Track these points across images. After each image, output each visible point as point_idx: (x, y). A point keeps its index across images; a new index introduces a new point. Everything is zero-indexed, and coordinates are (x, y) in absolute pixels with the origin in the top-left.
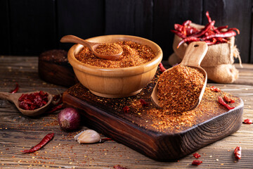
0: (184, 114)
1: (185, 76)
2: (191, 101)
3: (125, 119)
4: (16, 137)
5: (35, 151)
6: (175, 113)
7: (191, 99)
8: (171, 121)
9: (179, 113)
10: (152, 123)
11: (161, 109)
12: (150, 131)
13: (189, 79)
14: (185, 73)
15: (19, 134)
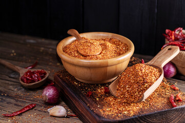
0: (132, 105)
1: (140, 73)
2: (140, 95)
3: (84, 101)
4: (8, 103)
5: (13, 116)
6: (125, 103)
7: (140, 93)
8: (118, 109)
9: (128, 104)
10: (102, 108)
11: (115, 98)
12: (96, 114)
13: (142, 76)
14: (141, 70)
15: (12, 101)
